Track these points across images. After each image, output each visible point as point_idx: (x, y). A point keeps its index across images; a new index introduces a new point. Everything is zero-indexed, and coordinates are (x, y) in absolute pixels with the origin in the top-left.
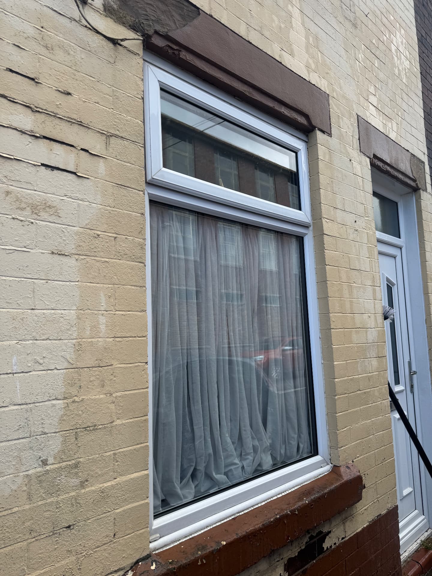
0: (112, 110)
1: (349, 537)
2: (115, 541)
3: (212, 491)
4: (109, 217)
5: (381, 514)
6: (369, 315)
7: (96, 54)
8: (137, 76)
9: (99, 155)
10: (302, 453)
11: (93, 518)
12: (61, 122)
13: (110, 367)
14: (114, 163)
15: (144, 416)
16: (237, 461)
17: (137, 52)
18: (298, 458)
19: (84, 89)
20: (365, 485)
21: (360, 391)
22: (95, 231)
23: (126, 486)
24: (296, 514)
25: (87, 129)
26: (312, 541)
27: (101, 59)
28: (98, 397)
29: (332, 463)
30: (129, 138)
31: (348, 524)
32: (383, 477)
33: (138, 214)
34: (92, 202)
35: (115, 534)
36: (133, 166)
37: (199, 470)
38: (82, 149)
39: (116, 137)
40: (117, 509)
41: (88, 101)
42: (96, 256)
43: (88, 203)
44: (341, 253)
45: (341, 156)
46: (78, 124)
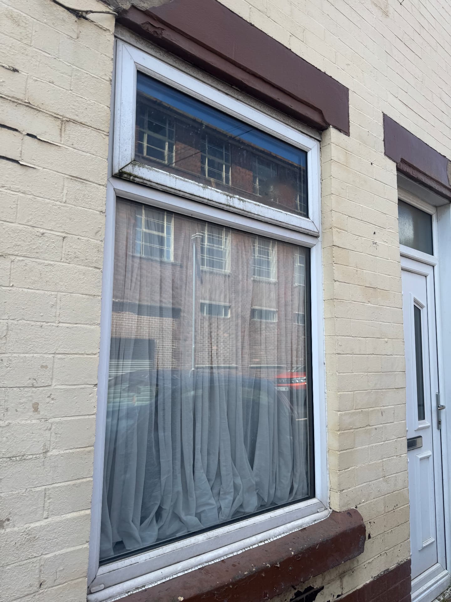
0: (70, 91)
1: (346, 595)
2: (41, 591)
3: (178, 535)
4: (58, 213)
5: (388, 569)
6: (386, 339)
7: (55, 27)
8: (106, 55)
9: (49, 142)
10: (296, 494)
11: (13, 563)
12: (3, 101)
13: (46, 388)
14: (69, 152)
15: (89, 446)
16: (213, 501)
17: (108, 28)
18: (290, 500)
19: (36, 66)
20: (371, 535)
21: (370, 426)
22: (39, 229)
23: (59, 527)
24: (277, 567)
25: (37, 112)
26: (298, 599)
27: (60, 33)
28: (29, 422)
29: (331, 507)
30: (90, 125)
31: (346, 579)
32: (394, 526)
33: (95, 211)
34: (37, 195)
35: (41, 583)
36: (94, 156)
37: (165, 509)
38: (28, 135)
39: (74, 123)
40: (46, 554)
41: (40, 80)
42: (38, 258)
43: (32, 196)
44: (354, 268)
45: (360, 158)
46: (25, 105)
